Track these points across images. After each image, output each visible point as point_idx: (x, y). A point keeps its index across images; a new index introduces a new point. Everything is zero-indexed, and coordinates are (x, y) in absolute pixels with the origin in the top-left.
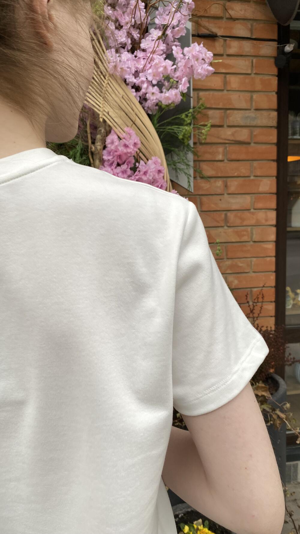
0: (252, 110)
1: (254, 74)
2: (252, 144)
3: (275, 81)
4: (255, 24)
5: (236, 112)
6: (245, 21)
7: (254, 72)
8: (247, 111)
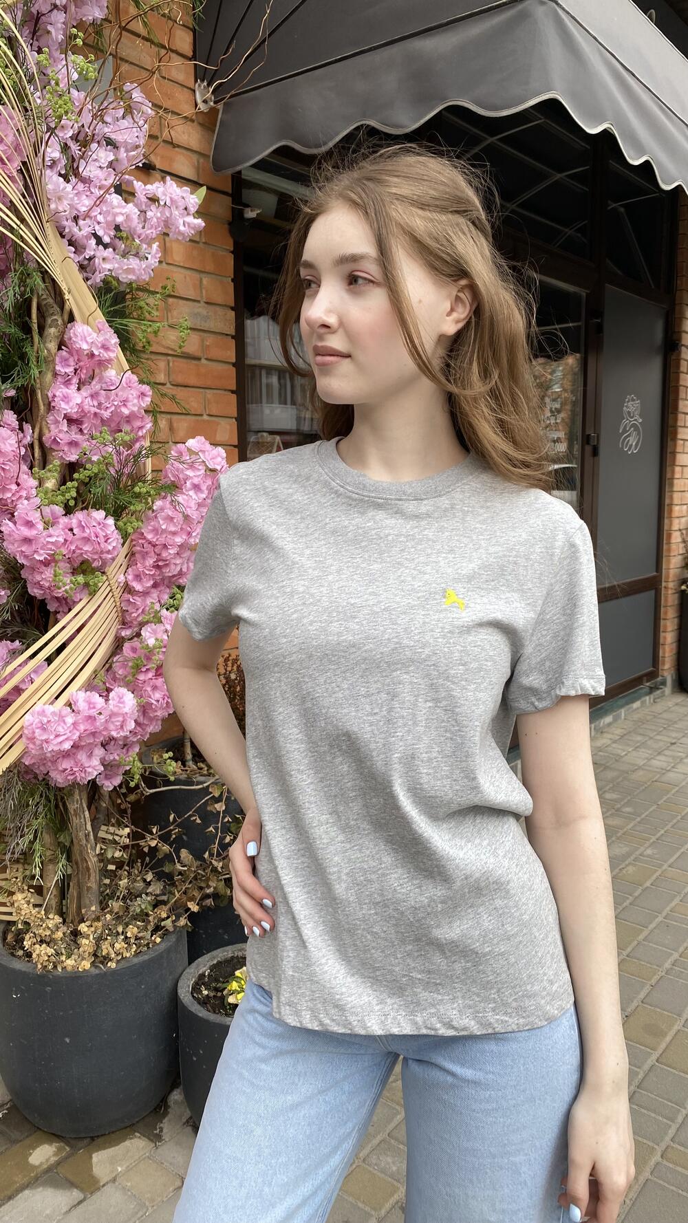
0: (202, 304)
1: (204, 243)
2: (203, 361)
3: (230, 261)
4: (201, 160)
5: (181, 302)
6: (189, 153)
7: (204, 240)
8: (196, 304)
